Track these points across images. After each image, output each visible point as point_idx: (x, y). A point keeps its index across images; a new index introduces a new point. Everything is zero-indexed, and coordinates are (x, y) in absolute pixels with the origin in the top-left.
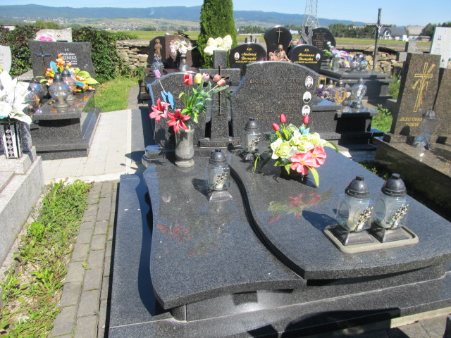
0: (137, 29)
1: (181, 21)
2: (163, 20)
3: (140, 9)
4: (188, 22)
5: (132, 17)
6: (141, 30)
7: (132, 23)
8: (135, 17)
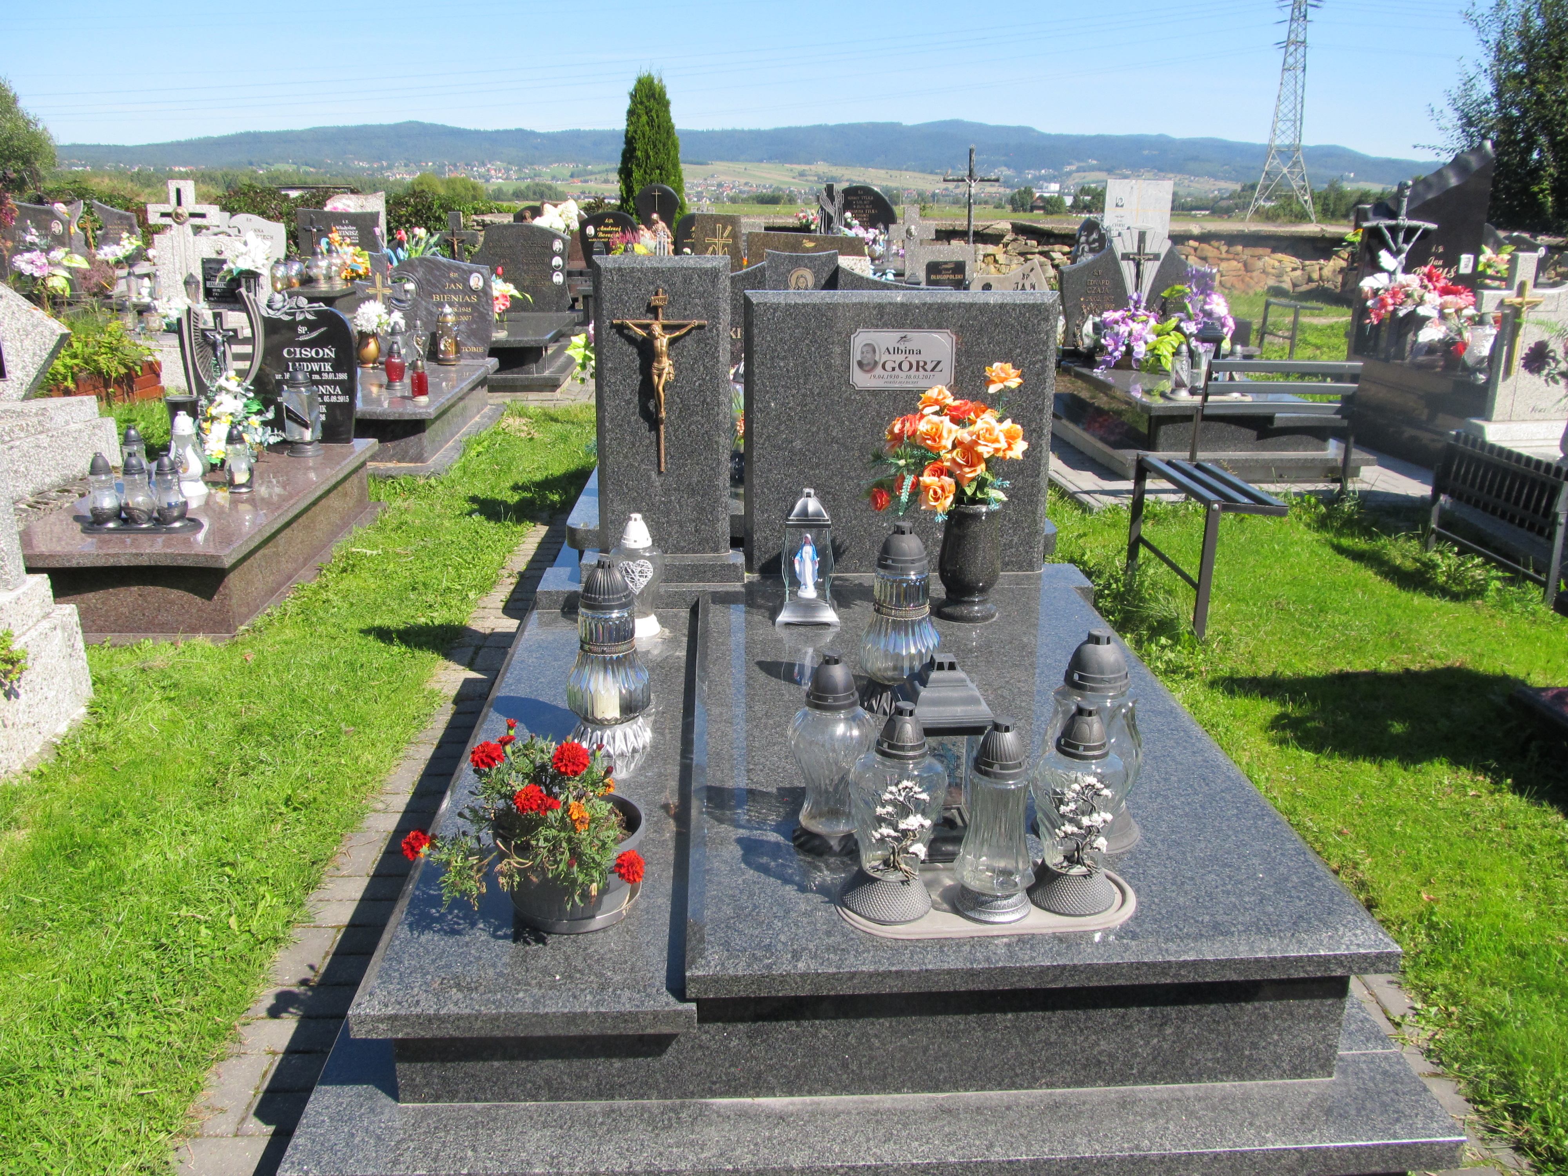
0: (733, 200)
1: (882, 173)
2: (822, 168)
3: (751, 132)
4: (907, 175)
5: (721, 159)
6: (745, 201)
7: (722, 178)
8: (733, 159)
